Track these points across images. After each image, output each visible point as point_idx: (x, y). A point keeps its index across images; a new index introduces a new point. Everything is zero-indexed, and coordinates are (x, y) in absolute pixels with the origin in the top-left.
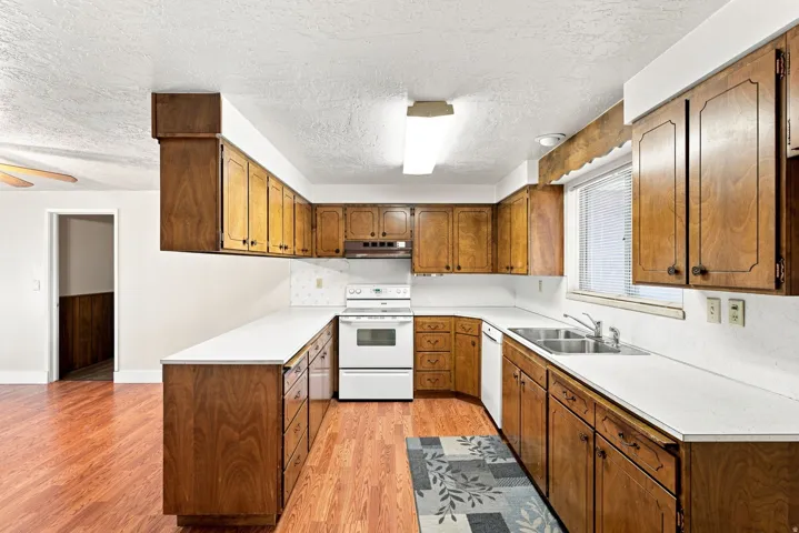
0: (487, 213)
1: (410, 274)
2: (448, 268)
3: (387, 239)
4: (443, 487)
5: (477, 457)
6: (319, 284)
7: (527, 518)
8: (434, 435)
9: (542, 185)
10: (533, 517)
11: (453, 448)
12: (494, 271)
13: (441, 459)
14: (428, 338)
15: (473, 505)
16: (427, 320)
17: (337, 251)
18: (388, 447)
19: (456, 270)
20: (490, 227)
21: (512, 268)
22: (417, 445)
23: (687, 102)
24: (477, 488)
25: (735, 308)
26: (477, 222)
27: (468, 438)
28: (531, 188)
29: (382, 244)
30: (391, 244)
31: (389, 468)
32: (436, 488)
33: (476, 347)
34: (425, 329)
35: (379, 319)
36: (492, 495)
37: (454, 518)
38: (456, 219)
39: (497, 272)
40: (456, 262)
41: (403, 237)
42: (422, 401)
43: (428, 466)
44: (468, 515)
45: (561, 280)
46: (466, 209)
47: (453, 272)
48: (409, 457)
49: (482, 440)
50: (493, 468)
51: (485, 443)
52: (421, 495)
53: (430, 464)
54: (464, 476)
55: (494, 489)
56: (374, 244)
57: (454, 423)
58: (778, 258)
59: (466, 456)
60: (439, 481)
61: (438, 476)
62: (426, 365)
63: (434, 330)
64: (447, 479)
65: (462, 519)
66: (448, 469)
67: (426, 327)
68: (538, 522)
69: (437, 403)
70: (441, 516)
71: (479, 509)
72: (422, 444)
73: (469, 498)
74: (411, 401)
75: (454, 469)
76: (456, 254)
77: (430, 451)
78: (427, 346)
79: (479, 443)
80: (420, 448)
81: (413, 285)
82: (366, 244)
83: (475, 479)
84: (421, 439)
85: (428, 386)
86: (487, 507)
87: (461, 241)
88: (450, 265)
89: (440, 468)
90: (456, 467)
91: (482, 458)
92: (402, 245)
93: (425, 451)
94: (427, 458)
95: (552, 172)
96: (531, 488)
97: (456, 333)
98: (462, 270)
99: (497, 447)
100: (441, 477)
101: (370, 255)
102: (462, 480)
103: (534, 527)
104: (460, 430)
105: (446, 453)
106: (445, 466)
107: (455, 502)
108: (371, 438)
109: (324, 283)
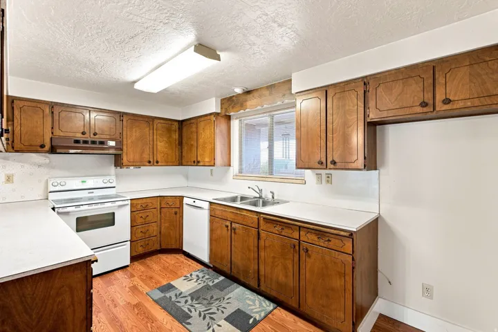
0: (176, 125)
1: (113, 168)
2: (150, 162)
3: (97, 138)
4: (198, 312)
5: (202, 285)
6: (9, 179)
7: (251, 303)
8: (165, 283)
9: (223, 114)
10: (254, 301)
11: (184, 286)
12: (181, 164)
13: (181, 296)
14: (140, 215)
15: (223, 312)
16: (139, 202)
17: (42, 146)
18: (137, 306)
19: (155, 164)
20: (177, 134)
21: (198, 162)
22: (158, 295)
23: (326, 91)
24: (217, 302)
25: (328, 177)
26: (169, 130)
27: (189, 275)
28: (216, 114)
29: (94, 142)
30: (102, 143)
31: (150, 318)
32: (194, 314)
33: (178, 216)
34: (139, 208)
35: (99, 206)
36: (228, 301)
37: (219, 326)
38: (155, 128)
39: (182, 165)
40: (155, 158)
41: (113, 137)
42: (136, 263)
43: (178, 304)
44: (225, 319)
45: (229, 169)
46: (162, 121)
47: (153, 165)
48: (160, 305)
49: (197, 273)
50: (216, 286)
51: (201, 275)
52: (189, 324)
53: (178, 302)
54: (205, 299)
55: (226, 298)
56: (85, 142)
57: (171, 270)
58: (365, 158)
59: (196, 287)
60: (193, 310)
61: (189, 307)
62: (139, 235)
63: (145, 208)
64: (196, 306)
65: (223, 322)
66: (192, 300)
67: (139, 207)
68: (257, 303)
69: (148, 261)
70: (211, 329)
71: (228, 313)
72: (162, 291)
73: (218, 310)
74: (127, 266)
75: (195, 298)
76: (155, 153)
77: (172, 294)
78: (139, 221)
79: (197, 276)
80: (163, 295)
81: (117, 176)
82: (77, 142)
83: (212, 297)
84: (158, 289)
85: (141, 250)
86: (230, 310)
87: (159, 144)
88: (152, 161)
89: (186, 301)
90: (195, 296)
91: (205, 284)
92: (112, 143)
93: (168, 295)
94: (173, 300)
95: (233, 107)
96: (241, 288)
97: (161, 208)
98: (160, 164)
99: (208, 275)
100: (192, 306)
101: (84, 151)
102: (205, 302)
103: (258, 306)
104: (179, 274)
105: (183, 290)
106: (189, 298)
107: (212, 316)
108: (115, 306)
109: (15, 179)
